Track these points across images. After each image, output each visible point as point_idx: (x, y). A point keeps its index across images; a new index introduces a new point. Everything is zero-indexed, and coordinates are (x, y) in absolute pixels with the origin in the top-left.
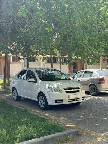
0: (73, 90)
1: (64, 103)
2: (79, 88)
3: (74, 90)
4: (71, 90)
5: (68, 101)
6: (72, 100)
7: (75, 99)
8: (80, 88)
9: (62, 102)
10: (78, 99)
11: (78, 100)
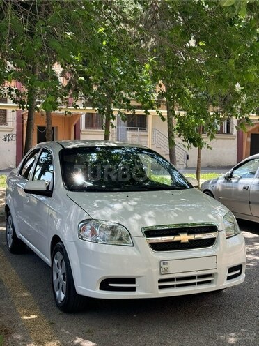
0: (184, 238)
1: (139, 294)
2: (213, 229)
3: (192, 237)
4: (177, 238)
5: (161, 287)
6: (179, 279)
7: (194, 277)
8: (220, 227)
9: (133, 289)
10: (210, 275)
11: (209, 282)
